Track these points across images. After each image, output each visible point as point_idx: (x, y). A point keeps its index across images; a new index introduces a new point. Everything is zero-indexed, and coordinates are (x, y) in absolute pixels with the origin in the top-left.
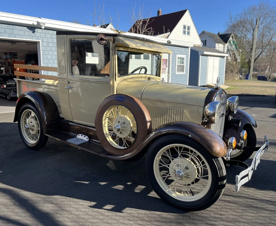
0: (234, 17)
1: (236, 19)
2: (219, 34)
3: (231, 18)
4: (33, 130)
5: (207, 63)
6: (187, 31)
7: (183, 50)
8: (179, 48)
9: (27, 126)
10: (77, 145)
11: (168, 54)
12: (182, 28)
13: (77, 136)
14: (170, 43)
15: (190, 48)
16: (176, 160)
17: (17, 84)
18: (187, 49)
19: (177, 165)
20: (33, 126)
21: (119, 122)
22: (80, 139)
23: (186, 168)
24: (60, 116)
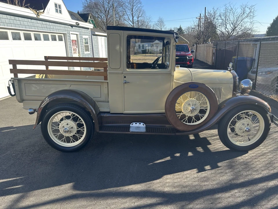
2: (78, 12)
4: (71, 132)
5: (97, 42)
6: (59, 9)
7: (86, 31)
8: (83, 29)
9: (66, 129)
10: (145, 132)
11: (76, 35)
12: (54, 6)
13: (131, 125)
14: (79, 24)
15: (90, 29)
16: (242, 121)
17: (16, 84)
18: (88, 30)
19: (243, 124)
20: (72, 128)
21: (189, 105)
22: (138, 127)
23: (248, 125)
24: (101, 111)
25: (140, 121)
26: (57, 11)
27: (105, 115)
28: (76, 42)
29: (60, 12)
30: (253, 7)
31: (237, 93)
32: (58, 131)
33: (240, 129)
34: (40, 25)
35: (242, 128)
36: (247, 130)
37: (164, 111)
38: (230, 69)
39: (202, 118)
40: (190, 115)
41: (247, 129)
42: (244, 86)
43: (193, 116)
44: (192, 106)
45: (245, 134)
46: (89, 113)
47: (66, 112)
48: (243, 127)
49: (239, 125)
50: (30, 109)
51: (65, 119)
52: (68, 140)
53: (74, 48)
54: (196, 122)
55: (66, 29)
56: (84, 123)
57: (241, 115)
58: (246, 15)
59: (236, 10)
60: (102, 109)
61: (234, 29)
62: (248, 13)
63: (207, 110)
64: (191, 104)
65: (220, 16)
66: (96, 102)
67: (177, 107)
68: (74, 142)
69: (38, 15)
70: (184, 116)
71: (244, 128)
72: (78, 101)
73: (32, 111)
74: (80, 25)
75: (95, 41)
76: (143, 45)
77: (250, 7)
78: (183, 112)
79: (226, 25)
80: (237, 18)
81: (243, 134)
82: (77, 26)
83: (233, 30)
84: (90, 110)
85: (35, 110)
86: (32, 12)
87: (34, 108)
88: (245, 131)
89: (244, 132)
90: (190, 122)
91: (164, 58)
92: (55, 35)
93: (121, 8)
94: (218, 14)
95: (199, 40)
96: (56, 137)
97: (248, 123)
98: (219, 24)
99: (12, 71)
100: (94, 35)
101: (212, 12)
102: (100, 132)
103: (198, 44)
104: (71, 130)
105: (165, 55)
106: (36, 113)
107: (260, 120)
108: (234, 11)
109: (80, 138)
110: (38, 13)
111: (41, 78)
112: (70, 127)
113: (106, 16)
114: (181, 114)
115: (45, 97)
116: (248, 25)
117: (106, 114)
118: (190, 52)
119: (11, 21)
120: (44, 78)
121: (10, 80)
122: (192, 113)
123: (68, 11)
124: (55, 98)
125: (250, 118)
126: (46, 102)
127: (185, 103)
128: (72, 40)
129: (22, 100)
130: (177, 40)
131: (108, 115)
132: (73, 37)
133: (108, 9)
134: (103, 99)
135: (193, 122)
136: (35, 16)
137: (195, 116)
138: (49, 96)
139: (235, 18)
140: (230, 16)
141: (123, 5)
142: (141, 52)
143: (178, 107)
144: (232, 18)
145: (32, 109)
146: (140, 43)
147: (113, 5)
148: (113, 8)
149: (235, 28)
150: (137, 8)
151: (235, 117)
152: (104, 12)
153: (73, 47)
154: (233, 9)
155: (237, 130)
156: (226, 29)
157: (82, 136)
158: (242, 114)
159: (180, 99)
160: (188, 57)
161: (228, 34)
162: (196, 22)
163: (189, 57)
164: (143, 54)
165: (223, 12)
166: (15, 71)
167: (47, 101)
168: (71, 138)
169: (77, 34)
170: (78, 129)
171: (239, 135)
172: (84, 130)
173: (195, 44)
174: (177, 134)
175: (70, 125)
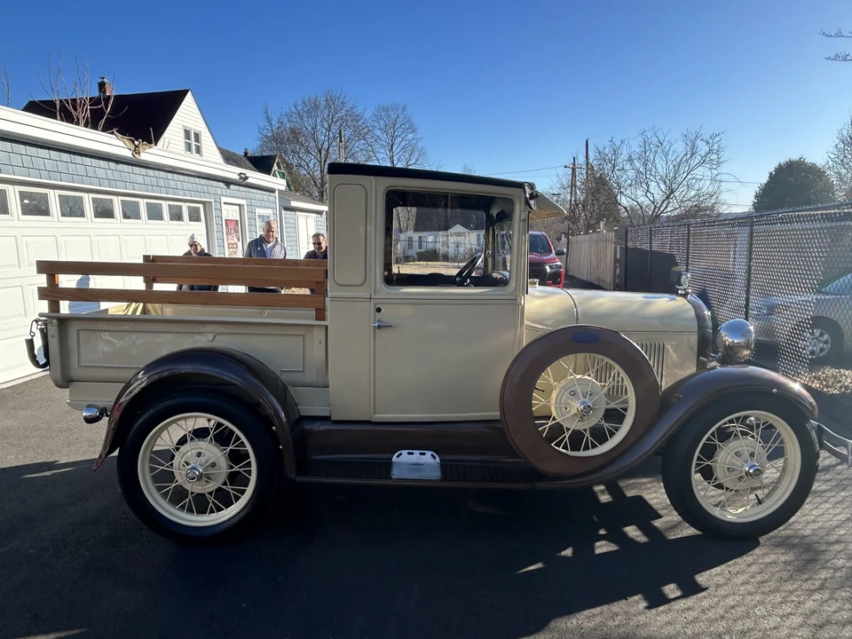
0: (276, 119)
1: (282, 123)
2: (246, 154)
3: (269, 121)
4: (209, 478)
5: (295, 227)
6: (194, 143)
7: (266, 198)
8: (258, 191)
9: (194, 468)
10: (441, 480)
11: (238, 207)
12: (182, 135)
13: (394, 459)
14: (247, 178)
15: (277, 192)
16: (733, 445)
17: (53, 331)
18: (272, 194)
19: (736, 454)
20: (213, 465)
21: (574, 394)
22: (415, 464)
23: (752, 455)
24: (302, 414)
25: (422, 447)
26: (189, 148)
27: (317, 427)
28: (237, 224)
29: (198, 150)
30: (717, 139)
31: (711, 359)
32: (170, 476)
33: (728, 469)
34: (140, 179)
35: (734, 465)
36: (751, 471)
37: (496, 414)
38: (685, 290)
39: (612, 434)
40: (575, 425)
41: (750, 468)
42: (730, 340)
43: (586, 430)
44: (582, 399)
45: (745, 484)
46: (266, 421)
47: (196, 417)
48: (738, 462)
49: (724, 457)
50: (89, 406)
51: (192, 439)
52: (201, 505)
53: (230, 242)
54: (594, 446)
55: (212, 190)
56: (249, 448)
57: (729, 427)
58: (699, 157)
59: (671, 145)
60: (306, 410)
61: (670, 194)
62: (703, 153)
63: (625, 410)
64: (579, 391)
65: (630, 160)
66: (290, 388)
67: (538, 401)
68: (220, 509)
69: (136, 150)
70: (558, 430)
71: (740, 465)
72: (236, 383)
73: (95, 413)
74: (249, 180)
75: (290, 225)
76: (420, 237)
77: (708, 138)
78: (556, 417)
79: (647, 183)
80: (674, 166)
81: (740, 486)
82: (242, 182)
83: (668, 198)
84: (272, 413)
85: (103, 412)
86: (121, 144)
87: (101, 405)
88: (744, 474)
89: (741, 478)
90: (575, 447)
91: (490, 260)
92: (181, 206)
93: (363, 142)
94: (624, 157)
95: (573, 224)
96: (165, 495)
97: (752, 450)
98: (629, 182)
99: (43, 294)
100: (287, 209)
101: (607, 151)
102: (300, 479)
103: (572, 235)
104: (211, 471)
105: (493, 252)
106: (105, 419)
107: (786, 440)
108: (667, 148)
109: (237, 499)
110: (136, 146)
111: (130, 313)
112: (207, 461)
113: (320, 162)
114: (551, 423)
115: (135, 371)
116: (707, 186)
117: (317, 424)
118: (553, 255)
119: (62, 167)
120: (138, 313)
121: (36, 321)
122: (582, 420)
123: (220, 149)
124: (166, 374)
125: (757, 434)
126: (139, 385)
127: (563, 388)
128: (226, 220)
129: (65, 381)
130: (532, 202)
131: (324, 427)
132: (230, 213)
133: (326, 144)
134: (311, 376)
135: (586, 448)
136: (127, 153)
137: (590, 428)
138: (148, 368)
139: (671, 167)
140: (656, 162)
141: (367, 134)
142: (416, 257)
143: (537, 399)
144: (661, 167)
145: (95, 407)
146: (410, 233)
147: (340, 133)
148: (341, 141)
149: (672, 192)
150: (403, 143)
151: (713, 434)
152: (314, 151)
153: (228, 239)
154: (665, 144)
155: (719, 472)
156: (648, 194)
157: (243, 492)
158: (731, 421)
159: (547, 377)
160: (547, 267)
161: (655, 209)
162: (566, 178)
163: (551, 267)
164: (420, 263)
165: (638, 150)
166: (52, 294)
167: (142, 383)
168: (211, 499)
169: (239, 205)
170: (232, 467)
171: (727, 489)
172: (249, 473)
173: (563, 236)
174: (540, 485)
175: (205, 458)
